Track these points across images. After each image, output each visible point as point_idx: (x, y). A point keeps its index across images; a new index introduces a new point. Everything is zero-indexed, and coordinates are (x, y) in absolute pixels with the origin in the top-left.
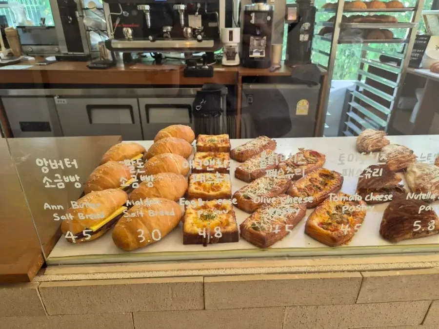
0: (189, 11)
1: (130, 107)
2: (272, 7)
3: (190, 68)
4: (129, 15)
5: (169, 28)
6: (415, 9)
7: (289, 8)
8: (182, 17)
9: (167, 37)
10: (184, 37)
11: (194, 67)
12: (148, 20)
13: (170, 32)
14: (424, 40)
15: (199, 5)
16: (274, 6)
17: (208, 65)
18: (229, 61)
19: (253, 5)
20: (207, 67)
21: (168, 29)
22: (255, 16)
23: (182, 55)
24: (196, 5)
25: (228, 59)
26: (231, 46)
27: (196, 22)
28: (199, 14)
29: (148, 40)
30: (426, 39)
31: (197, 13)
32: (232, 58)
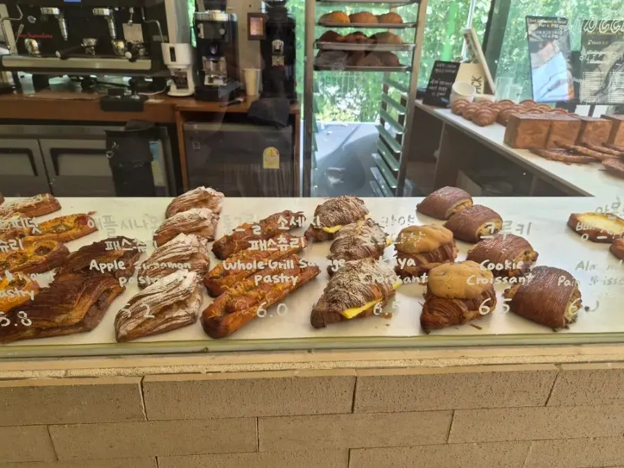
0: (121, 19)
1: (28, 152)
2: (232, 17)
3: (112, 97)
4: (36, 21)
5: (93, 41)
6: (415, 25)
7: (252, 19)
8: (112, 25)
9: (90, 54)
10: (114, 54)
11: (119, 97)
12: (63, 29)
13: (94, 46)
14: (453, 69)
15: (132, 10)
16: (235, 15)
17: (139, 94)
18: (179, 90)
19: (207, 12)
20: (137, 97)
21: (89, 43)
22: (204, 28)
23: (126, 79)
24: (128, 8)
25: (178, 88)
26: (180, 69)
27: (134, 33)
28: (134, 22)
29: (56, 57)
30: (455, 66)
31: (131, 21)
32: (183, 86)
